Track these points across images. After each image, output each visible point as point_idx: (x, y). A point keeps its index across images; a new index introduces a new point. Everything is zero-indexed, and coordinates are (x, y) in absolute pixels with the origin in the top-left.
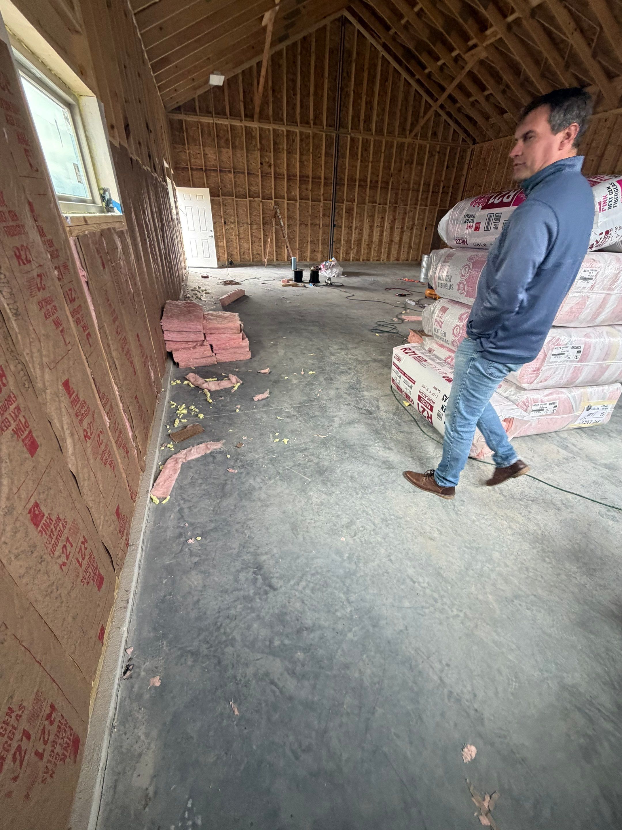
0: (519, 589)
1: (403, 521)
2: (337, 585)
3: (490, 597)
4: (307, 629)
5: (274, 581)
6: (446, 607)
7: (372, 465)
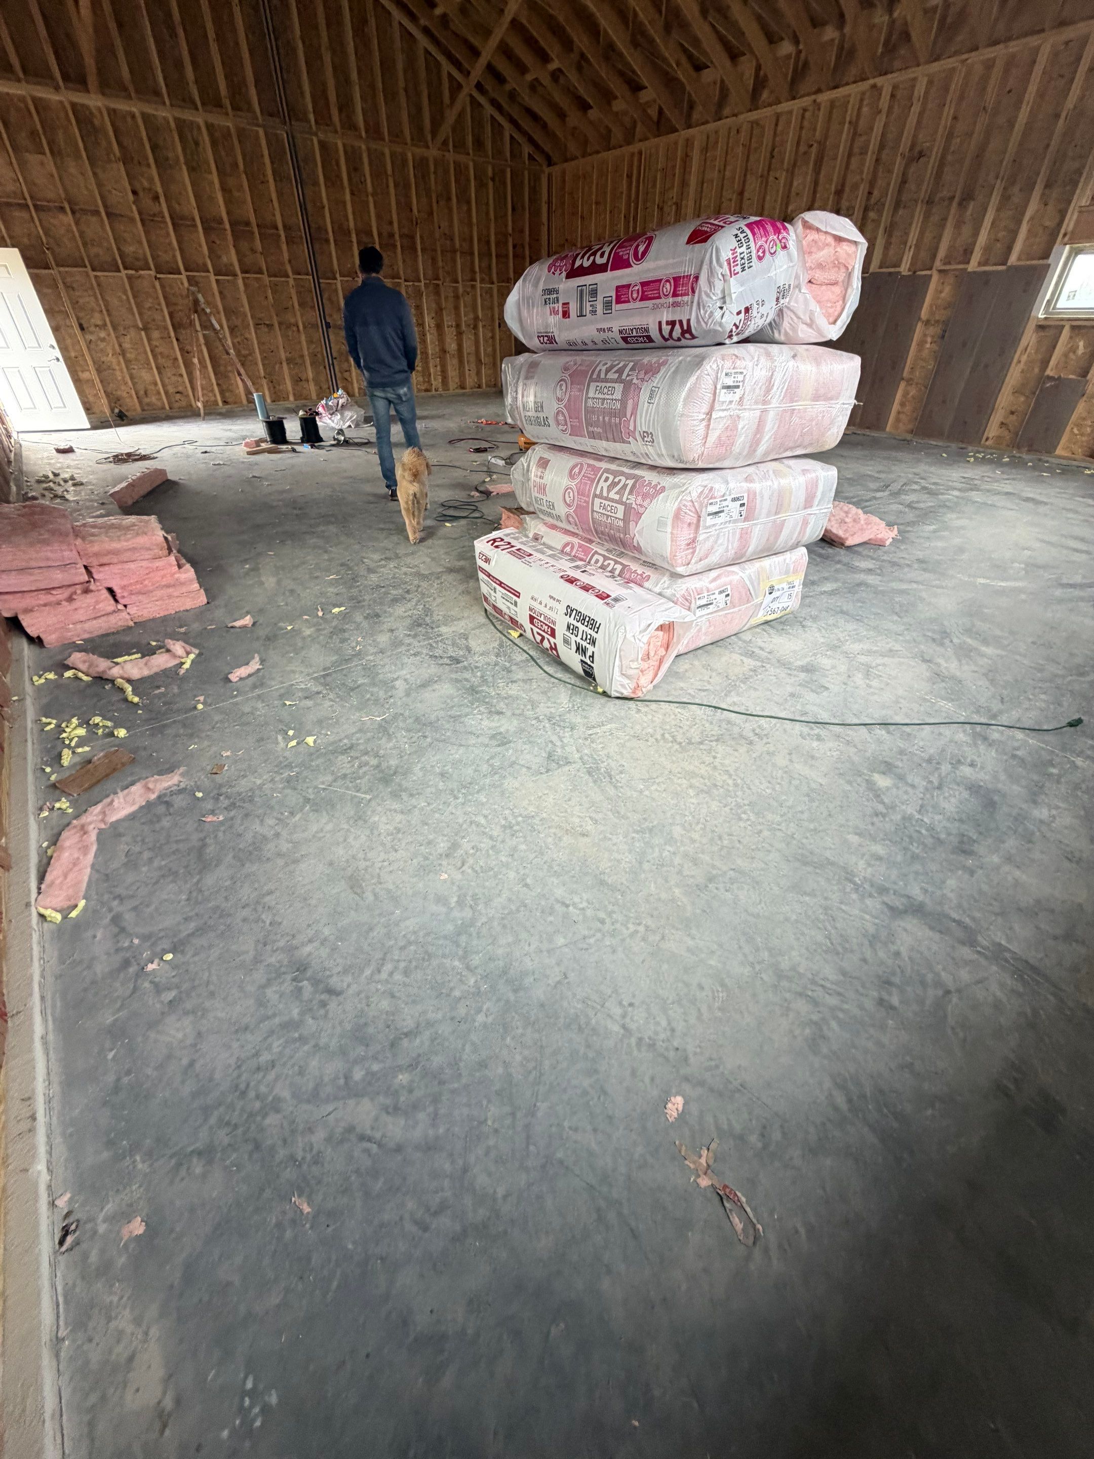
0: (714, 867)
1: (536, 821)
2: (447, 951)
3: (677, 891)
4: (406, 1035)
5: (335, 982)
6: (618, 926)
7: (474, 745)
